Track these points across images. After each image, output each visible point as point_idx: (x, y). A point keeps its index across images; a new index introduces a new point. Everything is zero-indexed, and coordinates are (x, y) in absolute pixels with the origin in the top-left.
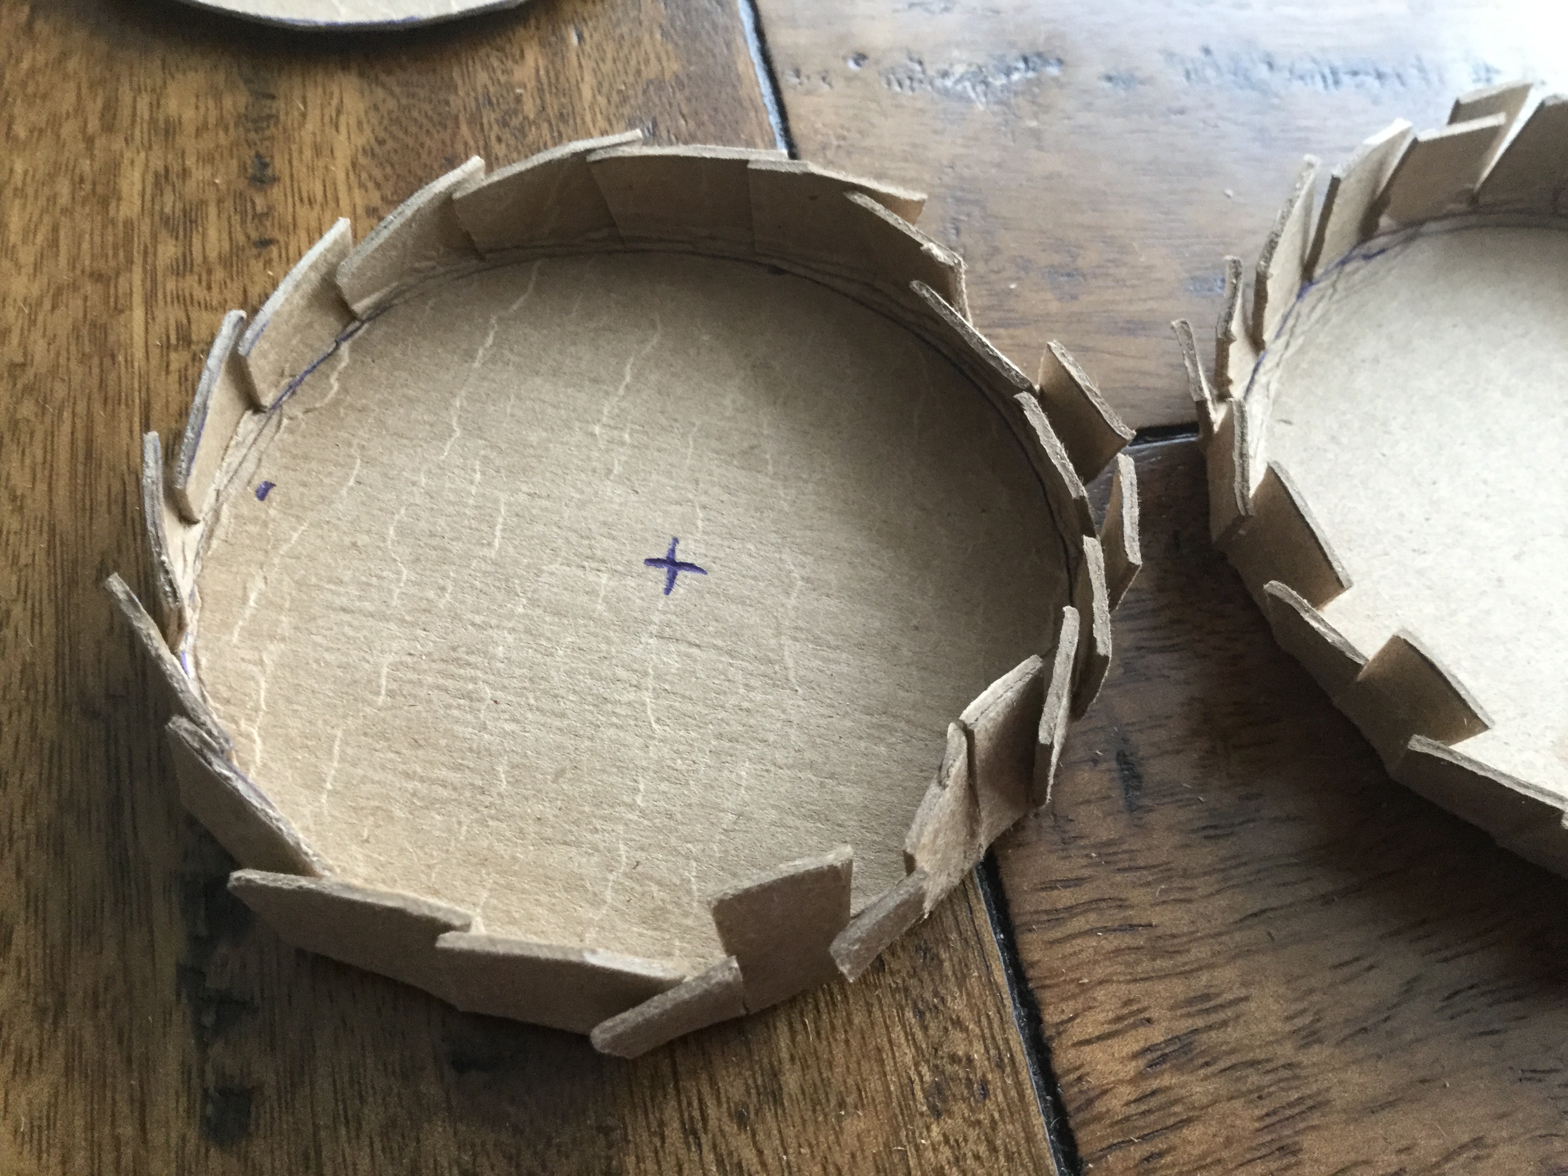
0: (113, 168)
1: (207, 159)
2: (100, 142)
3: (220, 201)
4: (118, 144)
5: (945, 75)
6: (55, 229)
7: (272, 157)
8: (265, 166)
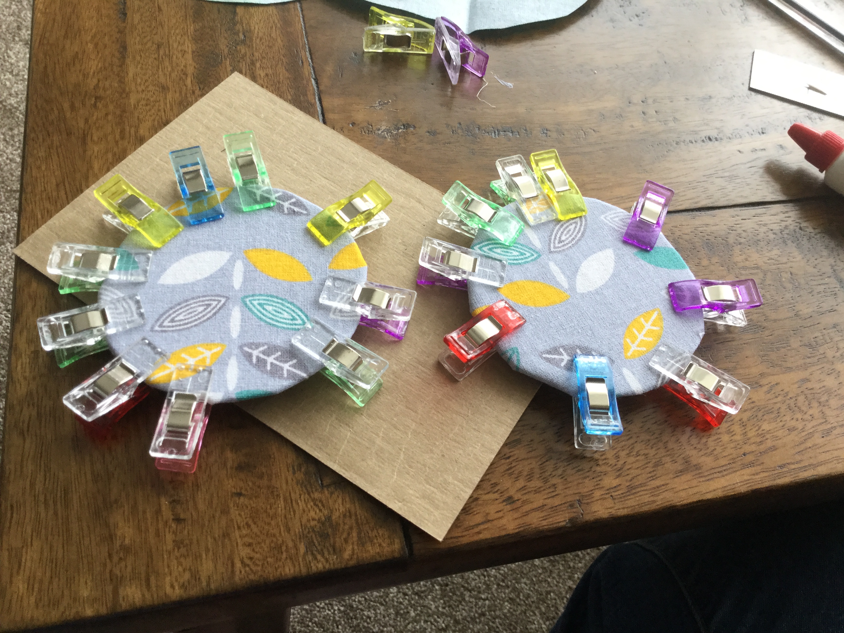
5: (379, 130)
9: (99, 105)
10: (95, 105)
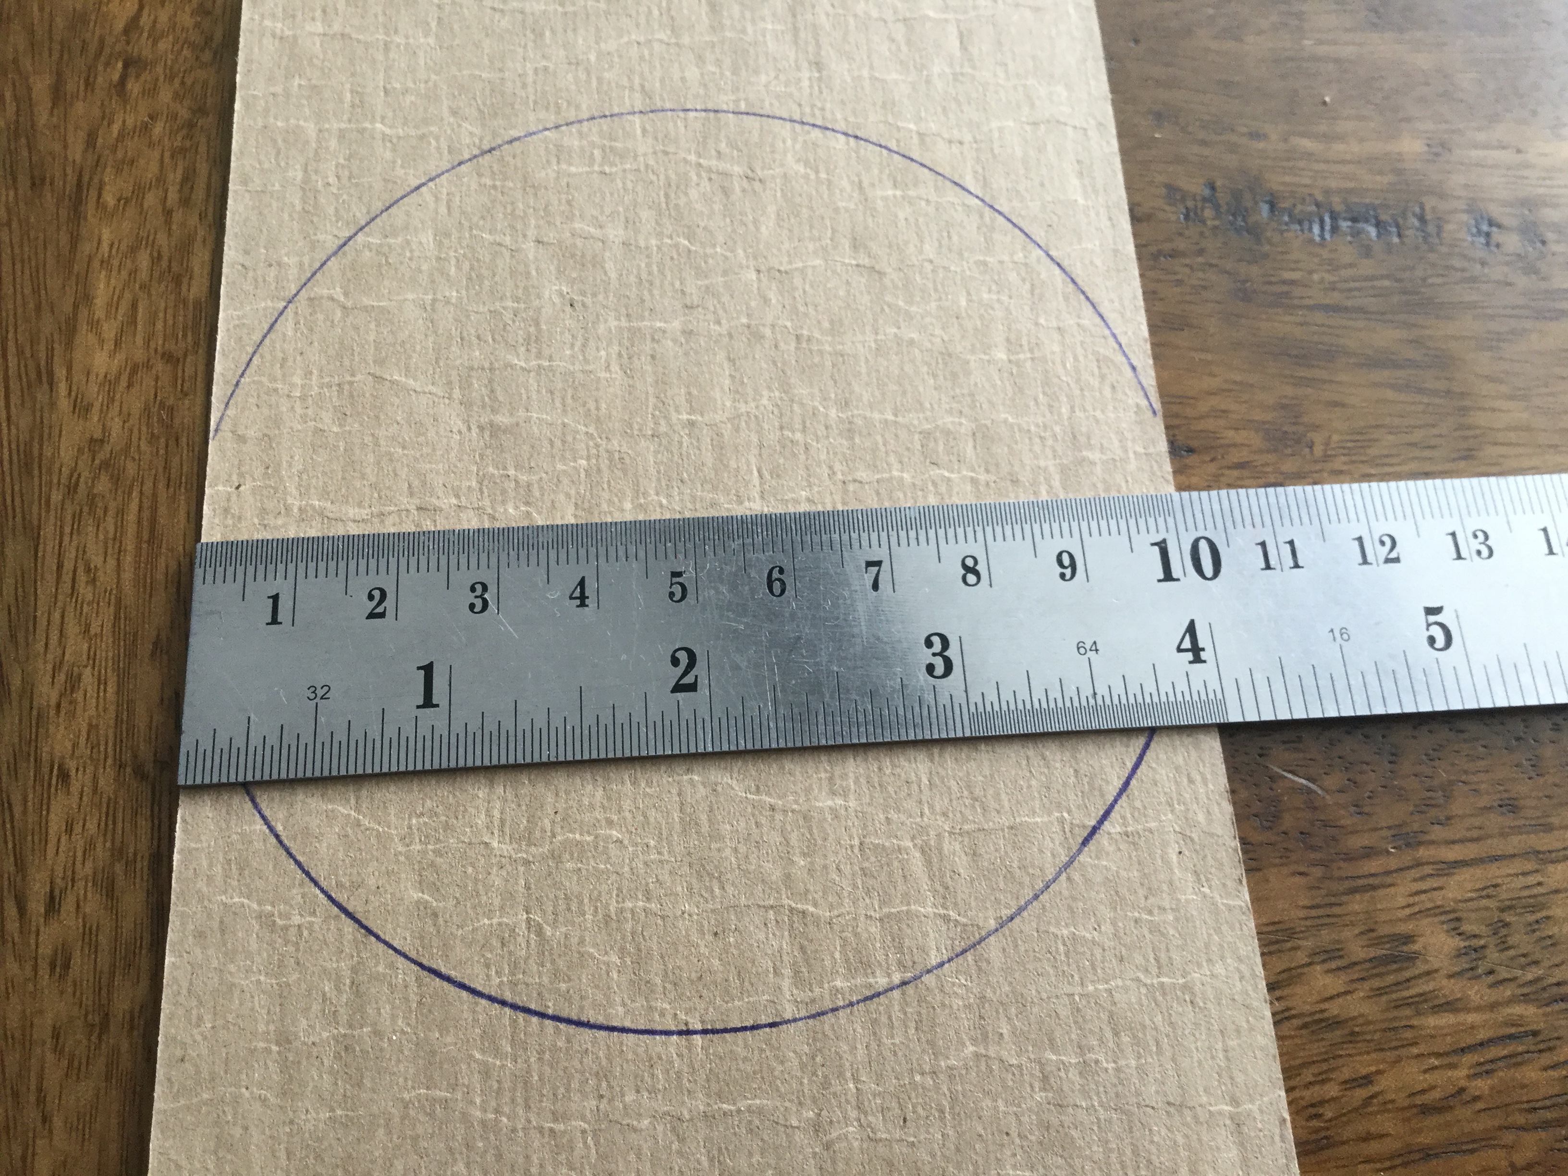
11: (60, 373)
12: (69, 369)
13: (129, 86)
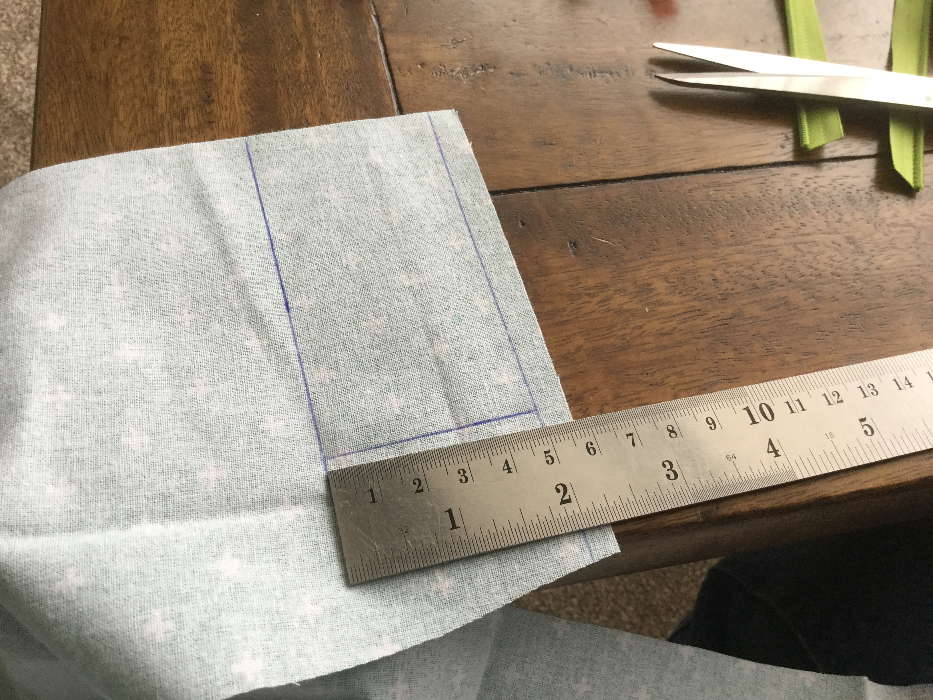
0: (155, 95)
1: (188, 93)
2: (149, 87)
3: (194, 108)
4: (156, 88)
5: (453, 71)
6: (136, 115)
7: (211, 93)
8: (209, 96)
9: (124, 46)
10: (119, 46)
11: (109, 139)
12: (112, 137)
13: (122, 46)
